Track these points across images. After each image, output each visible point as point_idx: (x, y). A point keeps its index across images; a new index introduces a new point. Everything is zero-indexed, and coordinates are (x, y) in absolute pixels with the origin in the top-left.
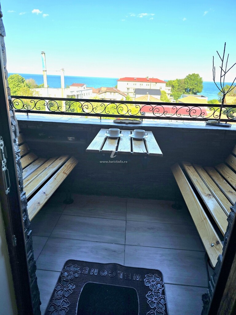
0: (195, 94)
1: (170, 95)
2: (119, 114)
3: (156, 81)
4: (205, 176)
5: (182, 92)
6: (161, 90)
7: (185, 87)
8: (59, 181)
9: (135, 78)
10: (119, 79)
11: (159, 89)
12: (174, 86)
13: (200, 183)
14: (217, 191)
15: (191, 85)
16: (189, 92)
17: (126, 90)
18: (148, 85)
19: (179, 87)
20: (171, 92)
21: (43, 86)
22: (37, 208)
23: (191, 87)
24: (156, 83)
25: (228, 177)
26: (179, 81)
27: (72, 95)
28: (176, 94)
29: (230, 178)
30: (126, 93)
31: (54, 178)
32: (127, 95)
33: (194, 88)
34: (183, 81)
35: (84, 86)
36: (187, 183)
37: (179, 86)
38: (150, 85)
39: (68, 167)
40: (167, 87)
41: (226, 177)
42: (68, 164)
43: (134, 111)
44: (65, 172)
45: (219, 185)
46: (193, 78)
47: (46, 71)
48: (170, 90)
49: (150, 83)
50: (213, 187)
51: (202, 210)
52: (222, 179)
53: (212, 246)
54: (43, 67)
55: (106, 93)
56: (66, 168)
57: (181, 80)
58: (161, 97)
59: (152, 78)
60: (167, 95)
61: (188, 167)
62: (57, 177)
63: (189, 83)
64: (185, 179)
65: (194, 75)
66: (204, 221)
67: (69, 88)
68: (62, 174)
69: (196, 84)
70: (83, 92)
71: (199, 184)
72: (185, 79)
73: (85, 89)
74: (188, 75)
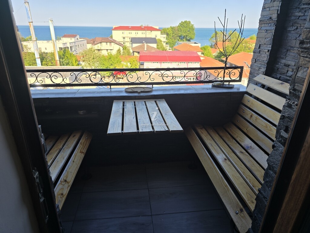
0: (189, 40)
1: (165, 43)
2: (129, 81)
3: (151, 29)
4: (217, 138)
5: (176, 39)
6: (157, 38)
7: (179, 35)
8: (78, 164)
9: (130, 26)
10: (114, 28)
11: (155, 37)
12: (168, 33)
13: (215, 147)
14: (230, 153)
15: (184, 32)
16: (183, 40)
17: (122, 40)
18: (143, 33)
19: (174, 35)
20: (166, 40)
21: (30, 38)
22: (61, 200)
23: (184, 34)
24: (151, 31)
25: (236, 136)
26: (172, 28)
27: (65, 48)
28: (171, 41)
29: (238, 137)
30: (122, 43)
31: (72, 161)
32: (124, 44)
33: (187, 35)
34: (177, 28)
35: (77, 38)
36: (203, 148)
37: (173, 33)
38: (145, 33)
39: (83, 144)
40: (162, 34)
41: (235, 136)
42: (84, 141)
43: (133, 61)
44: (82, 151)
45: (230, 146)
46: (185, 25)
47: (32, 22)
48: (165, 38)
49: (145, 31)
50: (226, 150)
51: (222, 177)
52: (231, 139)
53: (237, 214)
54: (29, 17)
55: (101, 44)
56: (82, 146)
57: (174, 27)
58: (157, 45)
59: (146, 26)
60: (163, 43)
61: (201, 130)
62: (74, 159)
63: (182, 30)
64: (200, 143)
65: (186, 22)
66: (226, 188)
67: (61, 39)
68: (79, 154)
69: (188, 31)
70: (77, 44)
71: (214, 149)
72: (178, 26)
73: (78, 41)
74: (181, 22)
